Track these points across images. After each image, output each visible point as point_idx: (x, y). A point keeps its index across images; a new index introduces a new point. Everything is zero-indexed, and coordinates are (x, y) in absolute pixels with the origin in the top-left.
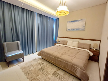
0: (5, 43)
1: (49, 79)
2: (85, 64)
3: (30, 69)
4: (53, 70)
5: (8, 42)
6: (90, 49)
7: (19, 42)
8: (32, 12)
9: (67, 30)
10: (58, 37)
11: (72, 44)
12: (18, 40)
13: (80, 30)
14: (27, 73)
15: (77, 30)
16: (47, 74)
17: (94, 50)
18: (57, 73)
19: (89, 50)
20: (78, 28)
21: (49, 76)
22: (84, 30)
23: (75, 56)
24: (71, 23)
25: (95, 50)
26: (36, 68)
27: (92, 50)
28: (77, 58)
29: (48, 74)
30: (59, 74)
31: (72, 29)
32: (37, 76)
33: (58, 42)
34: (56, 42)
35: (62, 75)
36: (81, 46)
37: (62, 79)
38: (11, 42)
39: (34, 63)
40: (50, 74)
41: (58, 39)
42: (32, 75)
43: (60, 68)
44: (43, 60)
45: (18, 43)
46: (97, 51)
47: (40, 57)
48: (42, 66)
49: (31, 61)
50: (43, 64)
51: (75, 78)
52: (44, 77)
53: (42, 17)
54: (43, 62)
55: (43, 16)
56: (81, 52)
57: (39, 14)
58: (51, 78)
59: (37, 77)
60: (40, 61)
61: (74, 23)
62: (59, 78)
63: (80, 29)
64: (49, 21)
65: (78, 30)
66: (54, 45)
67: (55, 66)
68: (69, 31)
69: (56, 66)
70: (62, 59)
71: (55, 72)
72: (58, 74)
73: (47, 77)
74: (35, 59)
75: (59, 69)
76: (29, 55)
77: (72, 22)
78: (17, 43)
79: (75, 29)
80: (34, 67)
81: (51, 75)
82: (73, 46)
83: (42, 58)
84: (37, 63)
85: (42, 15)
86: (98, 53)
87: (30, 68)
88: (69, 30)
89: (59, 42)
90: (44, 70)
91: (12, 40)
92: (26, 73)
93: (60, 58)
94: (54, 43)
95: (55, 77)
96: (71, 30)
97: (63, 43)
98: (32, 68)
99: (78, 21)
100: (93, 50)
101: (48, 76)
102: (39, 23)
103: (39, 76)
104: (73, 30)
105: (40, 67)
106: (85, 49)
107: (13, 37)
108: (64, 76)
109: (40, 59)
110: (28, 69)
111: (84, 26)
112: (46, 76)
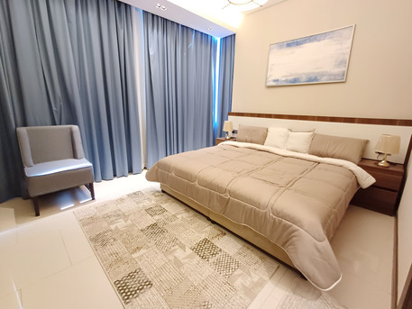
0: (22, 131)
1: (178, 263)
2: (332, 216)
3: (113, 227)
4: (197, 234)
5: (37, 125)
6: (363, 159)
7: (75, 128)
8: (123, 7)
9: (269, 84)
10: (230, 114)
11: (285, 139)
12: (73, 120)
13: (324, 80)
14: (99, 240)
15: (312, 81)
16: (173, 248)
17: (382, 164)
18: (213, 246)
19: (359, 165)
20: (316, 71)
21: (179, 254)
22: (341, 80)
23: (289, 185)
24: (289, 51)
25: (387, 165)
26: (133, 225)
27: (371, 164)
28: (296, 191)
29: (177, 247)
30: (221, 250)
31: (291, 78)
32: (135, 251)
33: (231, 134)
34: (222, 134)
35: (231, 254)
36: (322, 150)
37: (228, 267)
38: (46, 125)
39: (130, 206)
40: (183, 247)
41: (231, 123)
42: (118, 247)
43: (226, 230)
44: (165, 197)
45: (72, 133)
46: (392, 168)
47: (157, 186)
48: (157, 217)
49: (122, 200)
50: (164, 210)
51: (282, 268)
52: (161, 256)
53: (165, 30)
54: (164, 206)
55: (169, 25)
56: (320, 169)
57: (150, 17)
58: (186, 261)
59: (134, 256)
60: (153, 202)
61: (297, 51)
62: (217, 263)
63: (322, 75)
64: (192, 44)
65: (316, 79)
66: (214, 145)
67: (209, 219)
68: (278, 86)
69: (213, 222)
70: (232, 194)
71: (206, 241)
72: (214, 250)
73: (171, 258)
74: (135, 194)
75: (224, 231)
76: (116, 179)
77: (289, 45)
78: (69, 131)
79: (304, 78)
80: (129, 222)
81: (189, 251)
82: (290, 146)
83: (163, 191)
84: (141, 205)
85: (165, 20)
86: (401, 177)
87: (112, 223)
88: (274, 84)
89: (235, 135)
90: (163, 232)
91: (48, 119)
92: (94, 240)
93: (228, 188)
94: (215, 137)
95: (202, 261)
96: (286, 81)
97: (249, 139)
98: (121, 224)
99: (319, 41)
100: (377, 164)
101: (177, 255)
102: (151, 53)
103: (142, 251)
104: (294, 83)
105: (151, 220)
106: (339, 158)
107: (54, 109)
108: (237, 258)
109: (157, 194)
110: (105, 224)
111: (341, 63)
112: (167, 252)
